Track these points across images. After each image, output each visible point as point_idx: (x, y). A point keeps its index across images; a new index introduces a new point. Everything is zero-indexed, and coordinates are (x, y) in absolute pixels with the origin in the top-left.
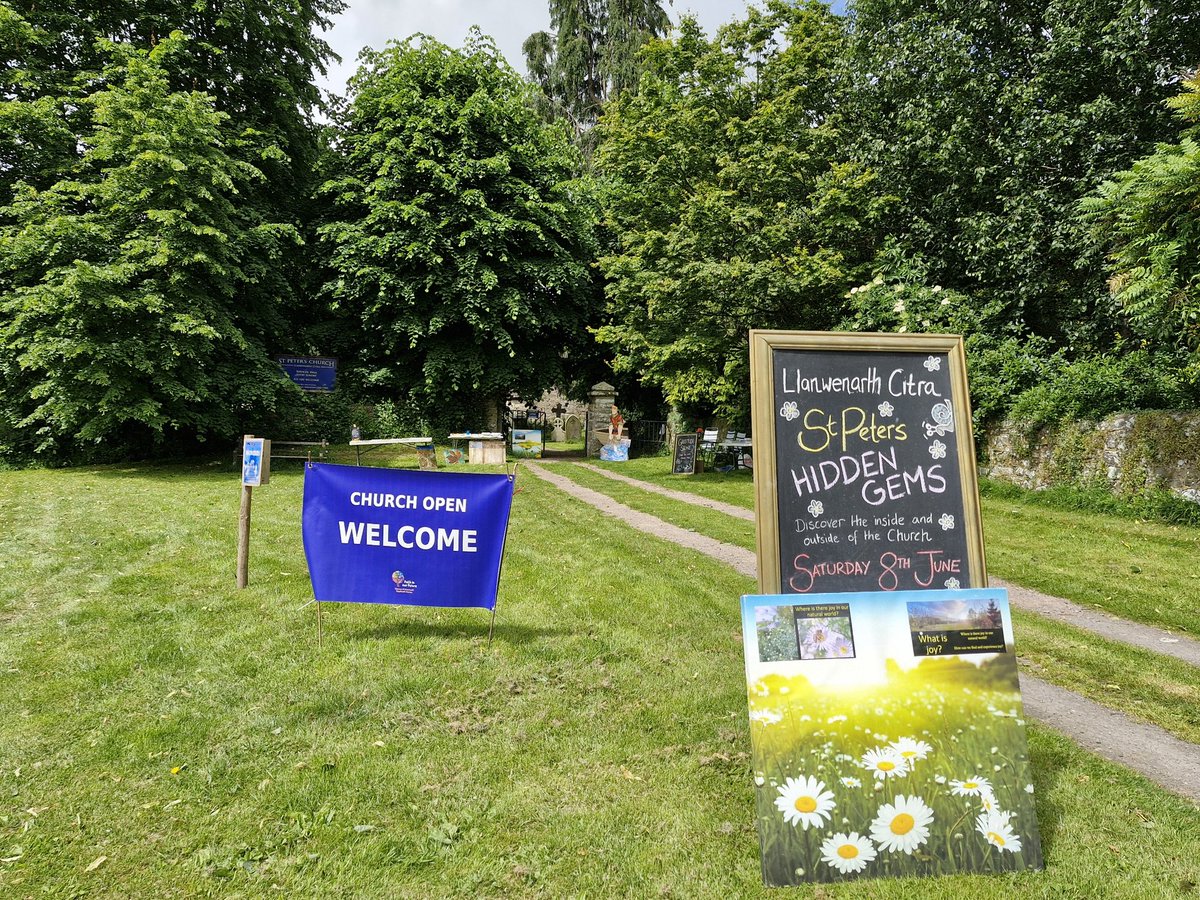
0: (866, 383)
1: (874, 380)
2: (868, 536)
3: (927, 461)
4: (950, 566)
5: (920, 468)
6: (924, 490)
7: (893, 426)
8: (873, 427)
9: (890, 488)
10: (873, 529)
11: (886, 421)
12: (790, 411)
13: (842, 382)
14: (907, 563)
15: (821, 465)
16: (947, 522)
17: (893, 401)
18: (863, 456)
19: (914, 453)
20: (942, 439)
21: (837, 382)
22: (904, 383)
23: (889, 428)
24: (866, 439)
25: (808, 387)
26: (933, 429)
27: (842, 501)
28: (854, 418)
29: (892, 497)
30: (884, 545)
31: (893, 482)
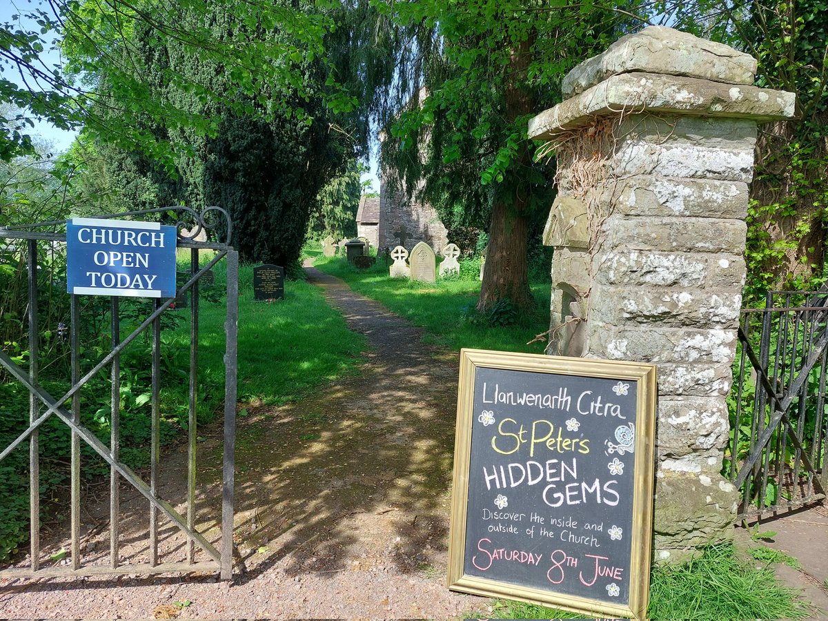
0: (556, 400)
1: (564, 399)
2: (543, 532)
3: (605, 476)
4: (615, 573)
5: (597, 480)
6: (599, 501)
7: (578, 440)
8: (559, 439)
9: (568, 494)
10: (549, 527)
11: (572, 435)
12: (487, 418)
13: (535, 398)
14: (575, 562)
15: (510, 466)
16: (615, 533)
17: (580, 418)
18: (547, 463)
19: (593, 467)
20: (621, 458)
21: (531, 397)
22: (592, 404)
23: (574, 441)
24: (552, 449)
25: (504, 400)
26: (614, 448)
27: (524, 498)
28: (542, 431)
29: (569, 503)
30: (556, 542)
31: (571, 489)
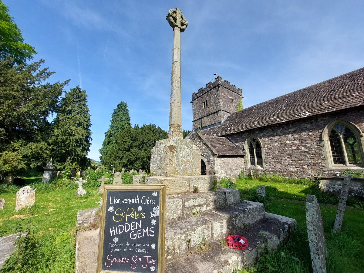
0: (135, 200)
1: (137, 199)
2: (130, 249)
3: (150, 226)
4: (153, 262)
5: (148, 228)
6: (148, 235)
7: (141, 214)
8: (136, 214)
9: (138, 234)
10: (132, 247)
11: (140, 212)
12: (111, 209)
13: (127, 200)
14: (140, 259)
15: (119, 226)
16: (153, 247)
17: (142, 206)
18: (132, 223)
19: (146, 223)
20: (155, 219)
21: (126, 200)
22: (146, 200)
23: (140, 214)
24: (133, 218)
25: (117, 202)
26: (153, 215)
27: (124, 237)
28: (130, 211)
29: (138, 237)
30: (134, 253)
31: (139, 232)
